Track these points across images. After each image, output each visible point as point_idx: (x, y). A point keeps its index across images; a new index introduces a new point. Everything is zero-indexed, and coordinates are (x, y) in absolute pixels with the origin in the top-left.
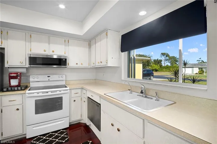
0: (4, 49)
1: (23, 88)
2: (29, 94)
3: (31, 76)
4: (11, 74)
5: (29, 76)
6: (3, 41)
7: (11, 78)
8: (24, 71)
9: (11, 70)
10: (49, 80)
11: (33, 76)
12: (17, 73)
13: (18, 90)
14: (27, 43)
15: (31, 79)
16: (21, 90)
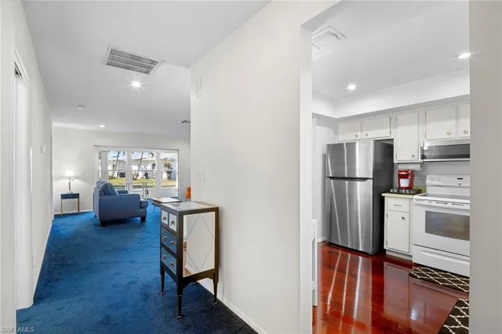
0: (392, 140)
1: (412, 192)
2: (417, 200)
3: (428, 176)
4: (401, 171)
5: (426, 176)
6: (392, 130)
7: (401, 177)
8: (417, 167)
9: (401, 167)
10: (460, 184)
11: (432, 176)
12: (408, 171)
13: (406, 194)
14: (421, 126)
15: (428, 182)
16: (410, 194)
